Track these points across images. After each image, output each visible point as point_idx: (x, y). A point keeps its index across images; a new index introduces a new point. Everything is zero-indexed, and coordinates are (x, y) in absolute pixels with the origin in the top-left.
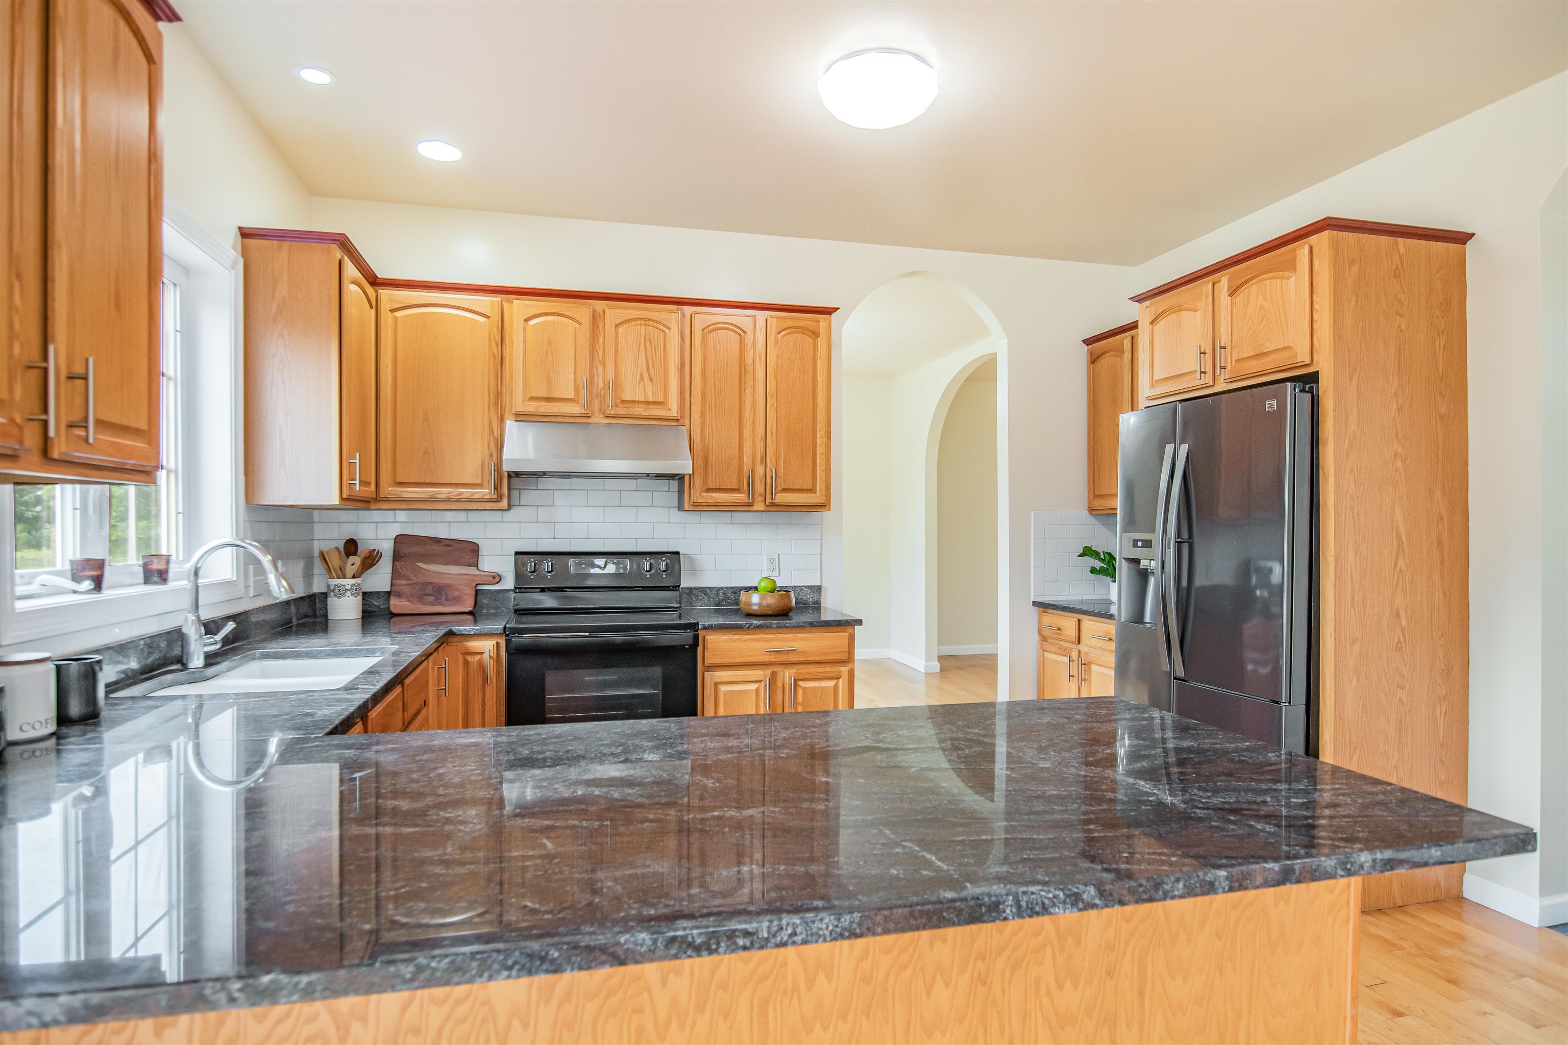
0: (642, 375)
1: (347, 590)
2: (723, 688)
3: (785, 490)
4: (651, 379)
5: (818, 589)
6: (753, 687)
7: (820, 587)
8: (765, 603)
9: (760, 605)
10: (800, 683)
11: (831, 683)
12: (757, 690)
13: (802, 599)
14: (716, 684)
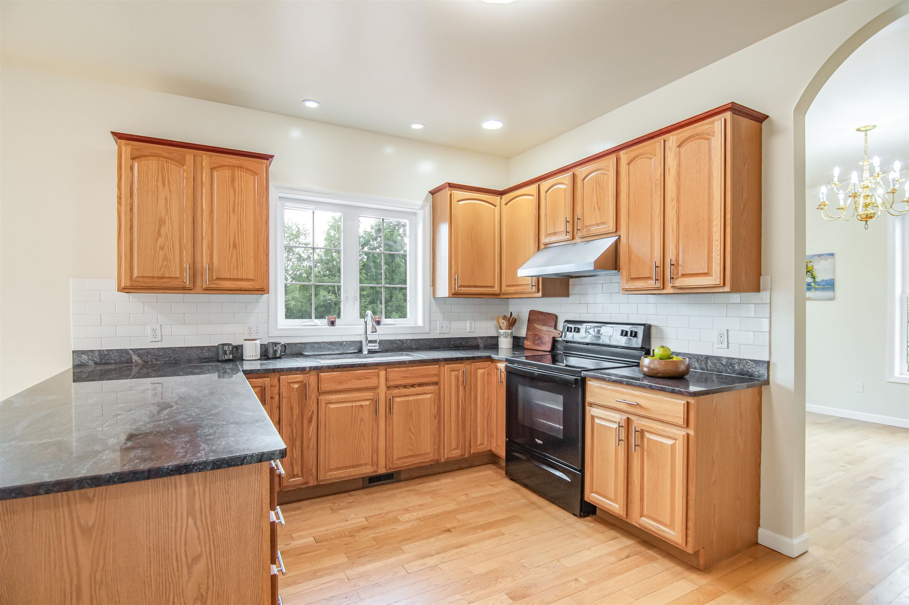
0: (594, 208)
1: (501, 335)
2: (596, 420)
3: (684, 275)
4: (599, 209)
5: (766, 365)
6: (614, 425)
7: (768, 363)
10: (646, 433)
11: (670, 442)
12: (616, 430)
13: (747, 371)
14: (592, 416)
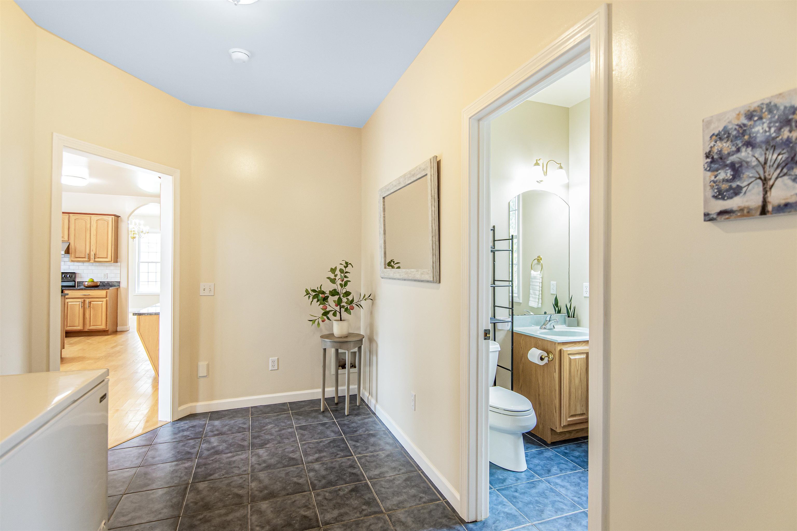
2: (69, 303)
3: (97, 258)
5: (119, 282)
6: (78, 303)
7: (120, 282)
8: (89, 284)
9: (87, 285)
10: (92, 302)
11: (101, 303)
12: (79, 304)
13: (114, 285)
14: (67, 302)
